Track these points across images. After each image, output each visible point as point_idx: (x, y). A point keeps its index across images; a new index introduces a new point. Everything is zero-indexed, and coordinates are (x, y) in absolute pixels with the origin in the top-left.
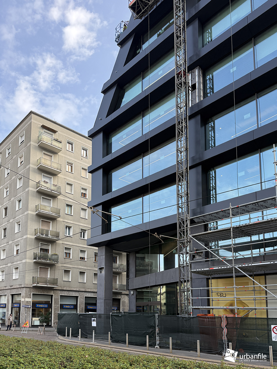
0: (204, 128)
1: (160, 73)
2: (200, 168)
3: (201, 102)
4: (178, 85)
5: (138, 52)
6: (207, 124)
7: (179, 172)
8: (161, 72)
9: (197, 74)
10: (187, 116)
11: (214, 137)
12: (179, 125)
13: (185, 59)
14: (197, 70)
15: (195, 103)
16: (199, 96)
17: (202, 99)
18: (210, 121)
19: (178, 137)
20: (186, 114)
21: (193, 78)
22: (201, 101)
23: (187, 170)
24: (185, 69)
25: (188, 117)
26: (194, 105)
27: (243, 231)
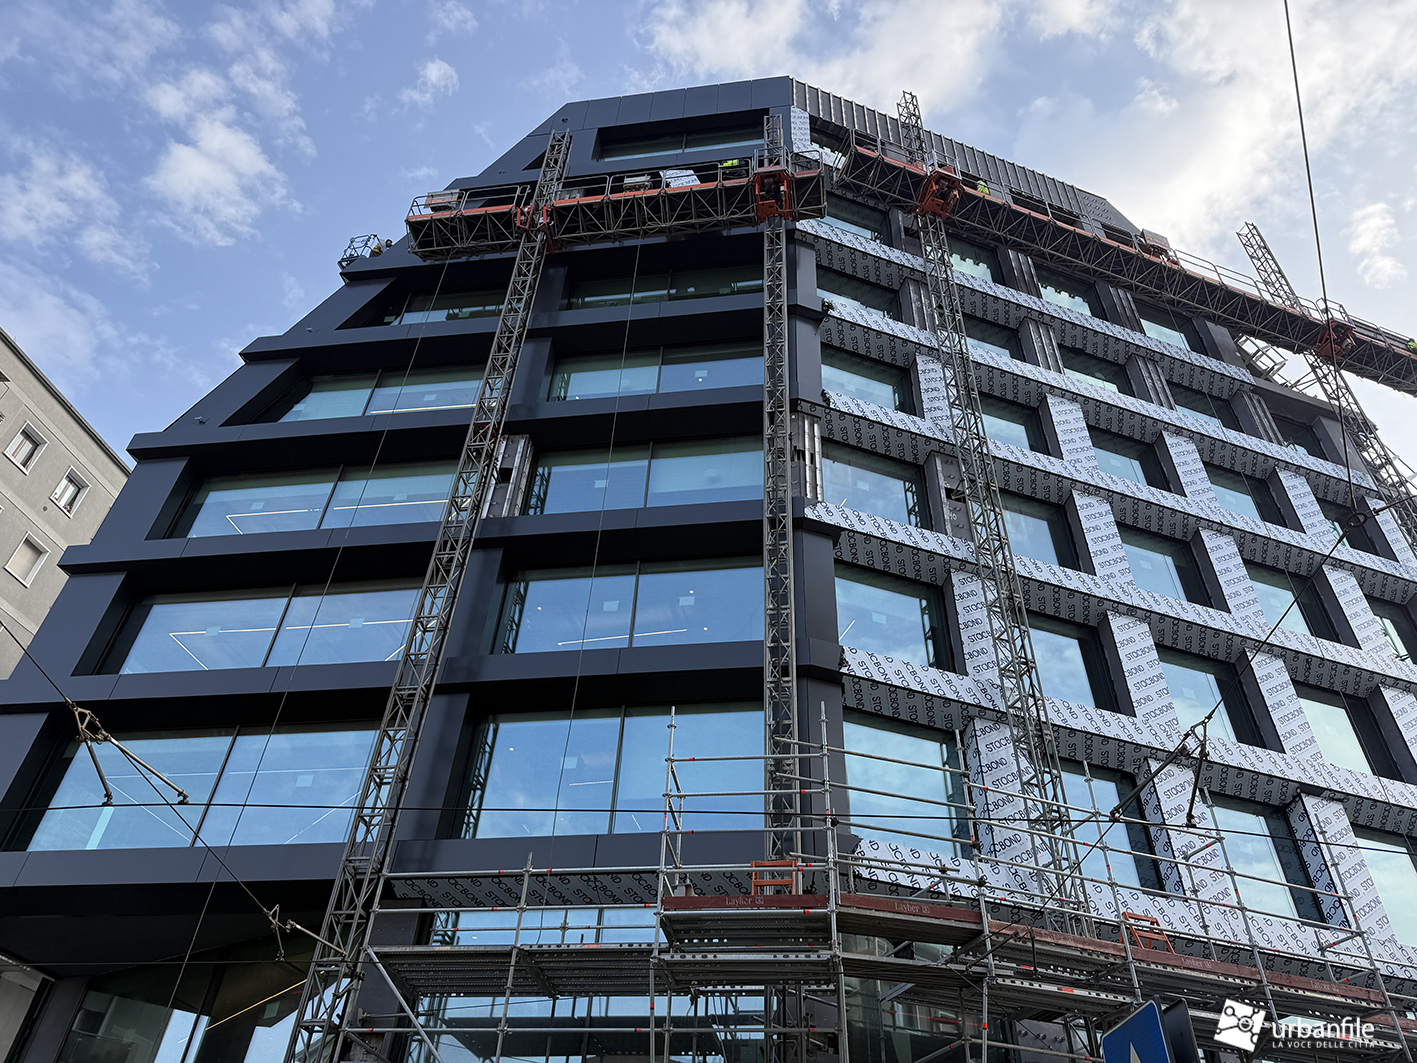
0: (503, 586)
1: (427, 398)
2: (462, 702)
3: (511, 518)
4: (470, 450)
5: (387, 319)
6: (513, 581)
7: (401, 690)
8: (432, 397)
9: (520, 449)
10: (471, 537)
11: (518, 626)
12: (445, 550)
13: (505, 404)
14: (522, 443)
15: (497, 515)
16: (512, 504)
17: (517, 514)
18: (520, 578)
19: (431, 582)
20: (472, 532)
21: (509, 454)
22: (514, 518)
23: (427, 694)
24: (499, 424)
25: (472, 540)
26: (494, 518)
27: (542, 970)
